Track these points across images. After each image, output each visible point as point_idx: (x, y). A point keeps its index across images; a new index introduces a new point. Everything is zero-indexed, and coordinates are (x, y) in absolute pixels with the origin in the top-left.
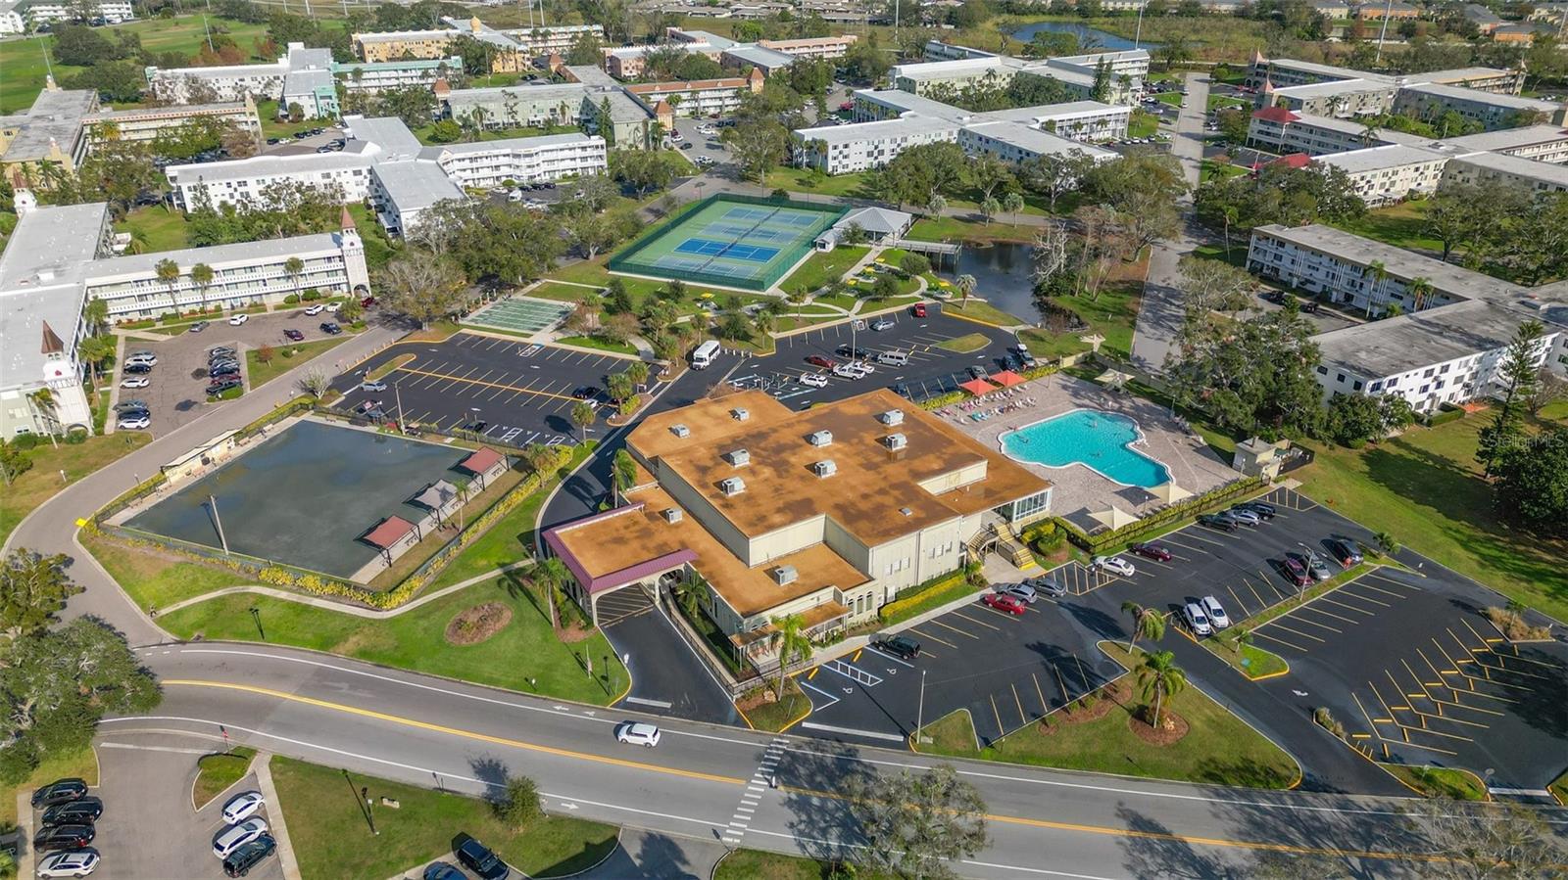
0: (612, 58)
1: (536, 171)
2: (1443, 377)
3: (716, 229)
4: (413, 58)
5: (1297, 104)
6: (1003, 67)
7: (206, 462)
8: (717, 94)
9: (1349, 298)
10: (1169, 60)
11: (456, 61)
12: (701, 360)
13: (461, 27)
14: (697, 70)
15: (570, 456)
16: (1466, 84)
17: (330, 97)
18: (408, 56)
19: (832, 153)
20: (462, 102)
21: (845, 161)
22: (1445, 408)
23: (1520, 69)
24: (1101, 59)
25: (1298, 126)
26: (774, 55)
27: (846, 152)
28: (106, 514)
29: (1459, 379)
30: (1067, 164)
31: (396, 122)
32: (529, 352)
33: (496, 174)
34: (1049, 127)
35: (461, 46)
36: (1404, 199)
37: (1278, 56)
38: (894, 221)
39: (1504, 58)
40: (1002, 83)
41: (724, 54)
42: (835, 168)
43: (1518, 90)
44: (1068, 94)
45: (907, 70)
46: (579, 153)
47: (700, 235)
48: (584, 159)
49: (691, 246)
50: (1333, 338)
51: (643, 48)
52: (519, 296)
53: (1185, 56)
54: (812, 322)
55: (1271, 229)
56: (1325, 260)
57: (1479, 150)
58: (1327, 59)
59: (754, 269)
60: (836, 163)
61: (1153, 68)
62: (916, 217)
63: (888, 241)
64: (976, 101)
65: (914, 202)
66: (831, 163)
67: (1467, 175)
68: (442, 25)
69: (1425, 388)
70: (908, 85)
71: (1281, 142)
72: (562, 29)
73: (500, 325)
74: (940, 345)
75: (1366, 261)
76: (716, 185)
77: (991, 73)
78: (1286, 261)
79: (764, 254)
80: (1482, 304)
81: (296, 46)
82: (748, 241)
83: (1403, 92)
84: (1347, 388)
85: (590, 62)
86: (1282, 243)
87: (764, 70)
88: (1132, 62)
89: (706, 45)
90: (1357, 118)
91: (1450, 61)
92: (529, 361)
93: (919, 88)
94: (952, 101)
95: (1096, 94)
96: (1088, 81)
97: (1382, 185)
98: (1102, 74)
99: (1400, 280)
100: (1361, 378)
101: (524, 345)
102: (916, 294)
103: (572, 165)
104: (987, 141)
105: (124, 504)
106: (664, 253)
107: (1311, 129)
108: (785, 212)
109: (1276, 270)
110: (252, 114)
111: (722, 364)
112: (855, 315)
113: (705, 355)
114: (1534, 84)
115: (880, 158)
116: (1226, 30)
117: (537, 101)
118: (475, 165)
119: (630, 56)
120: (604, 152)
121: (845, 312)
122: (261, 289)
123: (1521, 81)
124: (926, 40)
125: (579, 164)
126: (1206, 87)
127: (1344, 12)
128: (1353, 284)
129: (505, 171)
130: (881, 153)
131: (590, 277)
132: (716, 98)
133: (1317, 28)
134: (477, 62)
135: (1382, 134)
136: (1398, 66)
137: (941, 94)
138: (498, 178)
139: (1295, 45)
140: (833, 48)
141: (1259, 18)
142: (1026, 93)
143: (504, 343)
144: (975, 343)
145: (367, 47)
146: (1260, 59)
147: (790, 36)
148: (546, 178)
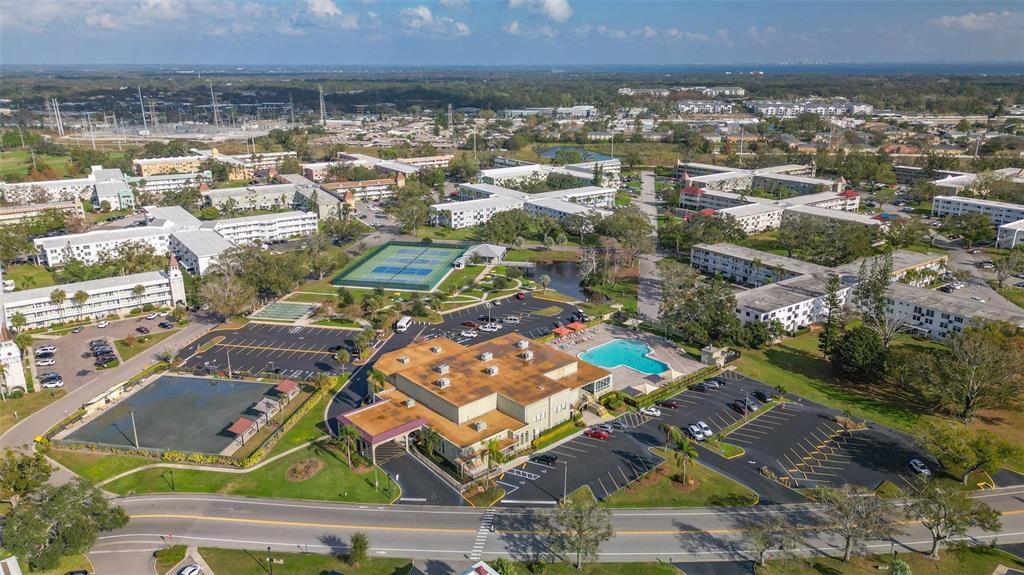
0: (306, 170)
1: (274, 234)
2: (797, 312)
3: (392, 260)
4: (177, 173)
5: (703, 185)
6: (543, 171)
7: (108, 401)
8: (377, 188)
9: (745, 279)
10: (631, 165)
11: (208, 173)
12: (402, 327)
13: (205, 155)
14: (361, 175)
15: (337, 382)
16: (788, 173)
17: (129, 197)
18: (174, 172)
19: (454, 217)
20: (219, 196)
21: (461, 222)
22: (800, 328)
23: (813, 165)
24: (597, 164)
25: (705, 196)
26: (408, 166)
27: (462, 216)
28: (53, 433)
29: (805, 313)
30: (589, 218)
31: (178, 209)
32: (296, 331)
33: (249, 236)
34: (573, 200)
35: (210, 164)
36: (765, 231)
37: (689, 161)
38: (497, 250)
39: (804, 159)
40: (543, 178)
41: (375, 166)
42: (456, 226)
43: (814, 175)
44: (582, 183)
45: (487, 173)
46: (301, 222)
47: (384, 264)
48: (303, 225)
49: (379, 270)
50: (741, 296)
51: (327, 164)
52: (281, 301)
53: (639, 162)
54: (461, 305)
55: (700, 246)
56: (730, 260)
57: (799, 204)
58: (714, 162)
59: (422, 280)
60: (456, 223)
61: (623, 170)
62: (508, 249)
63: (495, 262)
64: (531, 188)
65: (506, 241)
66: (454, 223)
67: (794, 217)
68: (192, 154)
69: (789, 318)
70: (489, 181)
71: (698, 205)
72: (271, 154)
73: (273, 317)
74: (535, 313)
75: (751, 259)
76: (386, 237)
77: (535, 173)
78: (711, 262)
79: (424, 272)
80: (811, 276)
81: (96, 168)
82: (413, 266)
83: (756, 178)
84: (751, 319)
85: (294, 172)
86: (707, 253)
87: (404, 174)
88: (612, 165)
89: (364, 161)
90: (734, 191)
91: (777, 162)
92: (296, 336)
93: (496, 182)
94: (516, 189)
95: (596, 182)
96: (591, 176)
97: (753, 224)
98: (597, 172)
99: (769, 268)
100: (757, 313)
101: (292, 327)
102: (517, 288)
103: (297, 229)
104: (541, 208)
105: (63, 427)
106: (364, 273)
107: (712, 197)
108: (430, 249)
109: (706, 267)
110: (79, 208)
111: (414, 329)
112: (484, 300)
113: (404, 324)
114: (820, 173)
115: (481, 220)
116: (658, 149)
117: (266, 194)
118: (236, 231)
119: (318, 168)
120: (316, 221)
121: (478, 299)
122: (116, 306)
123: (814, 171)
124: (495, 157)
125: (300, 228)
126: (652, 179)
127: (719, 139)
128: (746, 271)
129: (254, 234)
130: (482, 216)
131: (324, 288)
132: (377, 190)
133: (706, 147)
134: (221, 174)
135: (749, 199)
136: (751, 165)
137: (509, 184)
138: (251, 239)
139: (697, 156)
140: (443, 161)
141: (675, 142)
142: (556, 183)
143: (279, 327)
144: (554, 311)
145: (144, 168)
146: (679, 163)
147: (413, 156)
148: (280, 238)
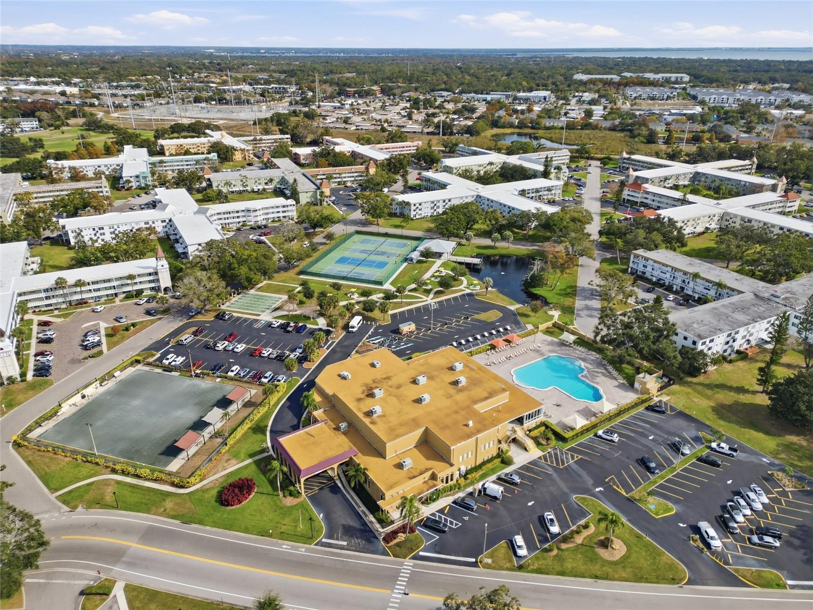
0: (296, 154)
1: (259, 219)
2: (736, 336)
3: (355, 251)
4: (191, 154)
5: (646, 180)
6: (498, 159)
7: (83, 397)
8: (352, 174)
9: (682, 289)
10: (580, 155)
11: (214, 156)
12: (353, 327)
13: (216, 136)
15: (285, 387)
16: (729, 169)
17: (147, 177)
18: (187, 153)
19: (413, 208)
20: (218, 179)
21: (420, 212)
22: (738, 352)
23: (754, 162)
24: (547, 155)
25: (648, 193)
27: (420, 207)
29: (744, 337)
30: (534, 215)
31: (183, 191)
32: (259, 325)
33: (237, 221)
34: (523, 193)
35: (216, 147)
36: (703, 233)
37: (633, 153)
40: (495, 168)
41: (352, 151)
42: (415, 216)
43: (753, 171)
45: (448, 162)
46: (281, 209)
47: (347, 254)
48: (283, 211)
49: (342, 261)
50: (678, 316)
51: (312, 148)
52: (252, 292)
53: (588, 152)
54: (410, 304)
55: (640, 252)
56: (669, 269)
57: (738, 206)
58: (657, 155)
59: (376, 274)
60: (415, 213)
61: (572, 159)
62: (459, 244)
63: (444, 258)
65: (457, 236)
67: (734, 220)
68: (206, 135)
69: (727, 343)
70: (448, 170)
71: (639, 200)
72: (268, 137)
73: (243, 309)
74: (476, 316)
75: (691, 270)
77: (491, 164)
78: (649, 269)
79: (381, 265)
80: (752, 296)
81: (127, 148)
82: (373, 258)
83: (697, 174)
84: (688, 343)
85: (285, 156)
86: (647, 259)
87: (375, 161)
88: (562, 155)
89: (345, 146)
90: (676, 187)
92: (259, 330)
93: (455, 171)
94: (472, 179)
95: (546, 175)
96: (541, 168)
97: (693, 225)
98: (547, 163)
99: (708, 281)
100: (696, 339)
101: (257, 321)
102: (461, 287)
103: (277, 215)
104: (492, 201)
105: (38, 424)
106: (329, 265)
107: (654, 194)
108: (390, 240)
109: (644, 273)
110: (105, 187)
111: (363, 330)
112: (430, 300)
113: (355, 324)
114: (761, 169)
115: (438, 210)
117: (256, 177)
118: (226, 215)
119: (304, 151)
120: (294, 208)
121: (425, 298)
122: (112, 291)
123: (755, 166)
124: (456, 145)
125: (281, 215)
126: (599, 170)
127: (664, 128)
128: (684, 281)
129: (242, 219)
130: (438, 207)
131: (291, 280)
132: (349, 175)
133: (651, 139)
134: (224, 154)
135: (690, 197)
136: (692, 160)
137: (466, 175)
138: (239, 223)
139: (642, 147)
140: (408, 147)
141: (622, 130)
142: (509, 174)
143: (246, 320)
144: (495, 316)
145: (166, 148)
146: (625, 155)
147: (387, 142)
148: (264, 223)
